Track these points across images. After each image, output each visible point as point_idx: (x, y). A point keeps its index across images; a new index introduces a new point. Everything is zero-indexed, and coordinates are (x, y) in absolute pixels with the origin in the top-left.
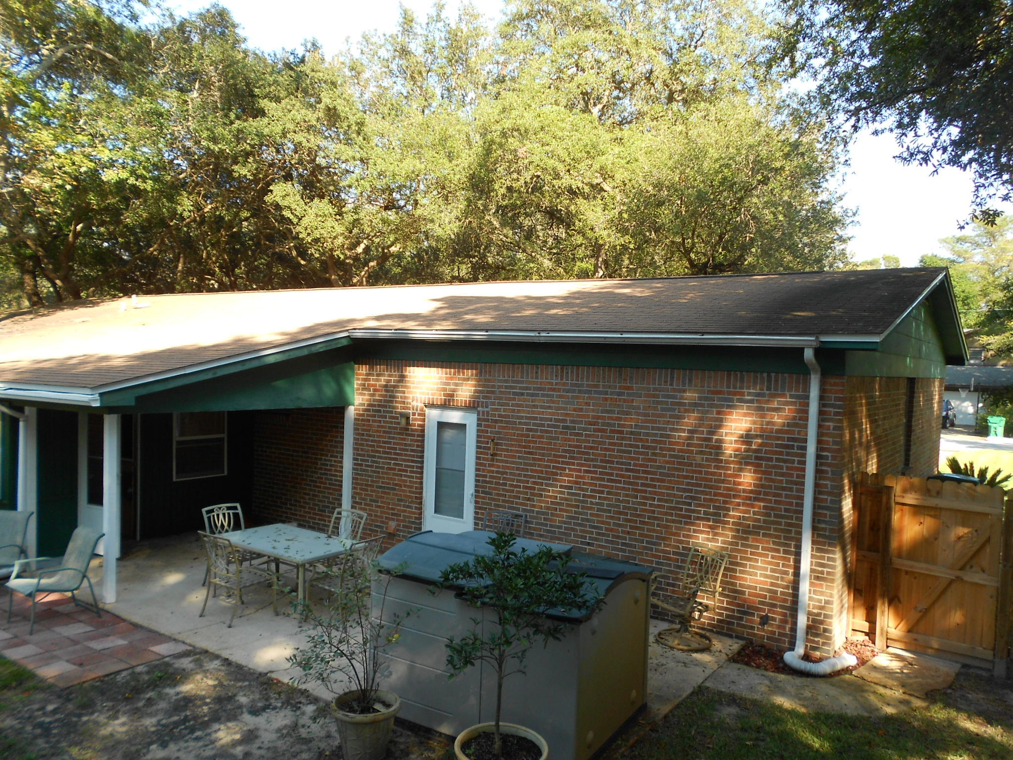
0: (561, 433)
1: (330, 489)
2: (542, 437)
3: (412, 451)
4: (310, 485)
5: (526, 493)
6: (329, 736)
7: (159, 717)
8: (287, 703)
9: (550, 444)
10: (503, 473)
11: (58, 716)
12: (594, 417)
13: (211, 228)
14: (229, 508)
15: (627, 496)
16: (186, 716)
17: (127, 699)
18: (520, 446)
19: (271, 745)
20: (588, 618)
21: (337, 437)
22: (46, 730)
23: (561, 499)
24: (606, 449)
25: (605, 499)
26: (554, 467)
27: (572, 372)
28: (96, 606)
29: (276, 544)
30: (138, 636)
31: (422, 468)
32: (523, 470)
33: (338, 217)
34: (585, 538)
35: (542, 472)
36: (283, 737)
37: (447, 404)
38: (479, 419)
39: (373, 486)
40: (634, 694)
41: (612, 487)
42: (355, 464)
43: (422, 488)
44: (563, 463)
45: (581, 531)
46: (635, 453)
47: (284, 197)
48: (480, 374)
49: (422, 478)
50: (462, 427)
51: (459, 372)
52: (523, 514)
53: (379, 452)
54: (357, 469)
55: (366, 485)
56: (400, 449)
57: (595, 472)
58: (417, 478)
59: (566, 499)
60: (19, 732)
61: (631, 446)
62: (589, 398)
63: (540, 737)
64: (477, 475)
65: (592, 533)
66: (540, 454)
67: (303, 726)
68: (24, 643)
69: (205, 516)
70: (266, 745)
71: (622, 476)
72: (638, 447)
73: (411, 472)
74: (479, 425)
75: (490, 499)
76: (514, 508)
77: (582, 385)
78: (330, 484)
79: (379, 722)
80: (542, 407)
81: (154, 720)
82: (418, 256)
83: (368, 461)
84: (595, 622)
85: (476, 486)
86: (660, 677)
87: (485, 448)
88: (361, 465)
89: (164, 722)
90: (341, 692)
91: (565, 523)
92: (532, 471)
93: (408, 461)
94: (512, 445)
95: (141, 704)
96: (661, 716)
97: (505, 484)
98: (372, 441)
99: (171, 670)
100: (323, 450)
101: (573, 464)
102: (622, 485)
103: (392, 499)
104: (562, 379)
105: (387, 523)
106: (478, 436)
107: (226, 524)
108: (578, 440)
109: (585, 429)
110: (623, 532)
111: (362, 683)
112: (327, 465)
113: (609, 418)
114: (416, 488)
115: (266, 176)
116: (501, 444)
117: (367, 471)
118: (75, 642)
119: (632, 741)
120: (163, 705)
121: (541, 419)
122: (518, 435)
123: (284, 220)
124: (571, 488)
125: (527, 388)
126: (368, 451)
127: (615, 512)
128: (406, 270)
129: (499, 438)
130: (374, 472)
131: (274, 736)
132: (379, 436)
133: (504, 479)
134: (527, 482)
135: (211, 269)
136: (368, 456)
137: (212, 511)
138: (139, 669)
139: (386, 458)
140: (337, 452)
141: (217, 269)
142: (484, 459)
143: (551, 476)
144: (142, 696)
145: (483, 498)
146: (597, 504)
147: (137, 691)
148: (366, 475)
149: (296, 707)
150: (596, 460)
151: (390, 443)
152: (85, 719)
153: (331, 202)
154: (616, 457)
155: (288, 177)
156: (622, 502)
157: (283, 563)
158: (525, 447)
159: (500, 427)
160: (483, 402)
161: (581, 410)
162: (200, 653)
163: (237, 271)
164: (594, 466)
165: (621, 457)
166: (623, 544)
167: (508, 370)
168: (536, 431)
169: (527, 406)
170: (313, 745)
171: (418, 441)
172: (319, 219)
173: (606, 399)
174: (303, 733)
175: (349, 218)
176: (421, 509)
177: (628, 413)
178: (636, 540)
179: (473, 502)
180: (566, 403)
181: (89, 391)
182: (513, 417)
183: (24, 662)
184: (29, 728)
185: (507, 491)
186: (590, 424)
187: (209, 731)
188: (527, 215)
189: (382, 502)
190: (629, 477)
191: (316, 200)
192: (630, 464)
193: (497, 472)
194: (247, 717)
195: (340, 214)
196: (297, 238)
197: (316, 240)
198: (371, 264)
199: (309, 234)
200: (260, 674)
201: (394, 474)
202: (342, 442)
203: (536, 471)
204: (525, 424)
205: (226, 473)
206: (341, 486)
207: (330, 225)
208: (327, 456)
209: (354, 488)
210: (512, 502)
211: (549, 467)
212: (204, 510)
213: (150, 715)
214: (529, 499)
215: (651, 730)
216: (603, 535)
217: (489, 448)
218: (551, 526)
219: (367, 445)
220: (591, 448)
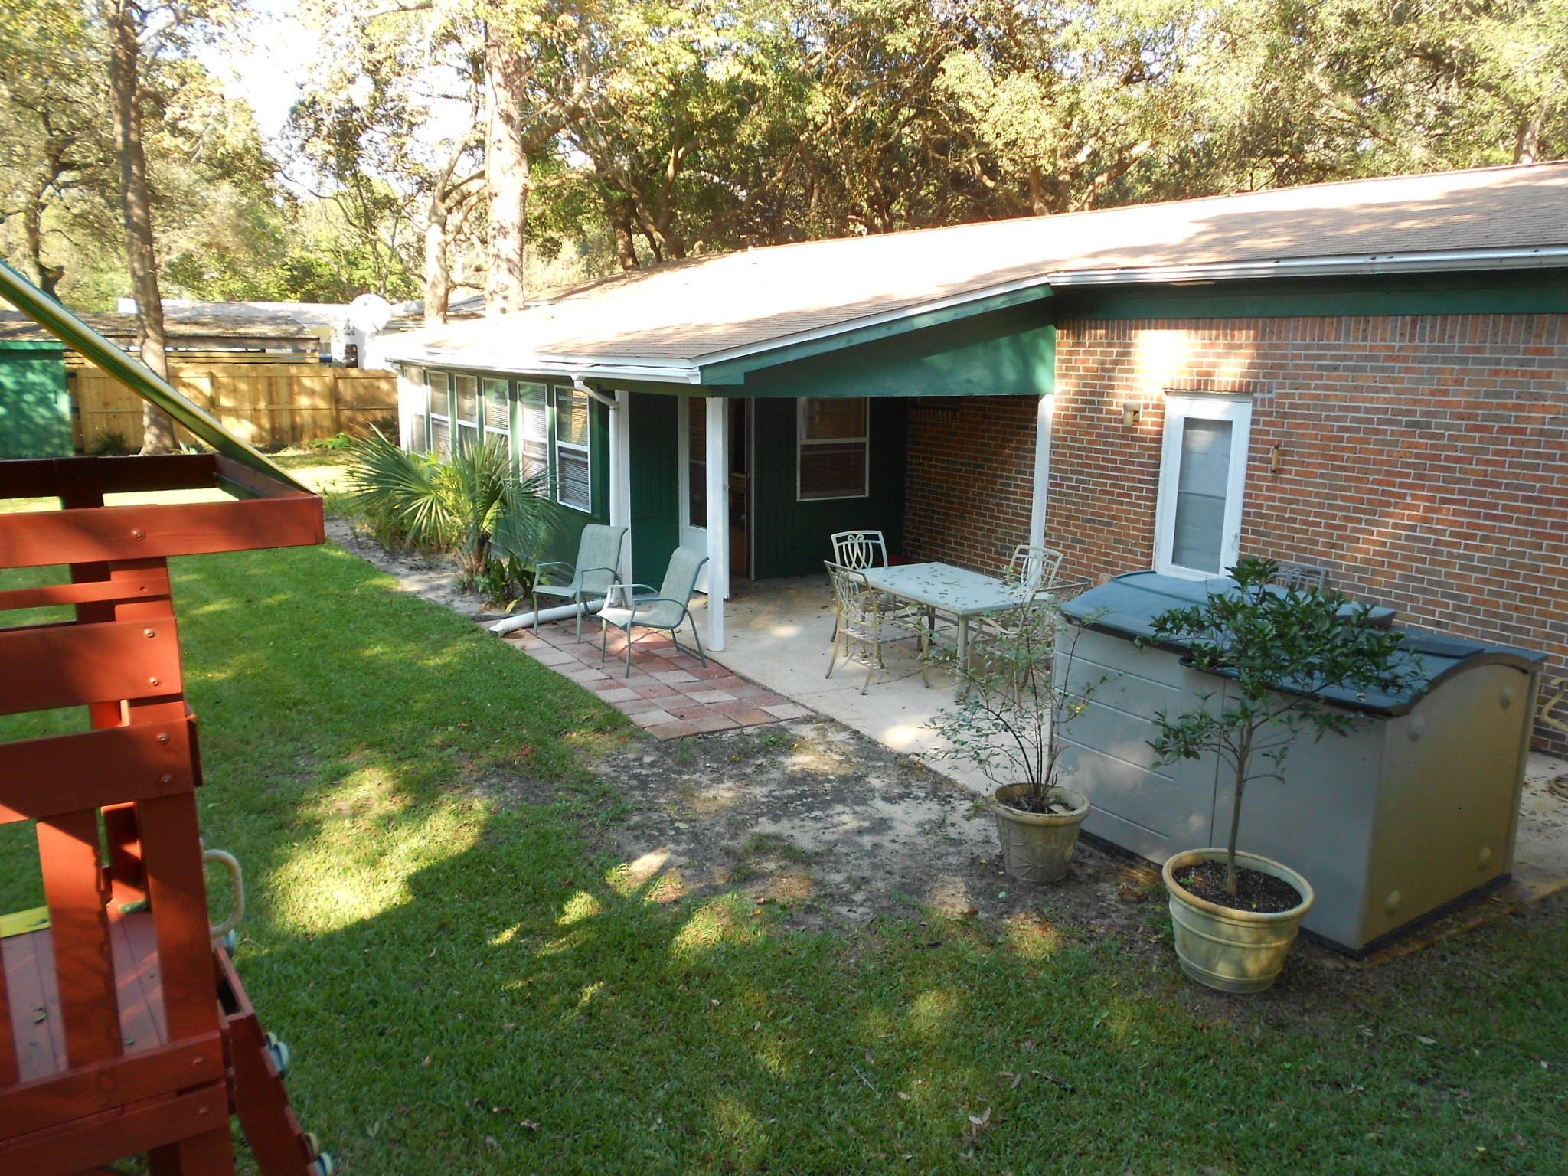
0: (1403, 434)
1: (1013, 521)
2: (1367, 441)
3: (1142, 464)
4: (984, 515)
5: (1331, 536)
6: (987, 842)
7: (772, 787)
8: (933, 794)
9: (1380, 452)
10: (1291, 502)
11: (655, 770)
12: (1468, 405)
13: (856, 140)
14: (867, 537)
15: (1521, 544)
16: (804, 791)
17: (733, 762)
18: (1324, 457)
19: (908, 840)
20: (1405, 710)
21: (1026, 443)
22: (643, 783)
23: (1393, 546)
24: (1488, 462)
25: (1477, 548)
26: (1384, 493)
27: (1433, 327)
28: (700, 653)
29: (928, 588)
30: (749, 692)
31: (1155, 491)
32: (1327, 496)
33: (1046, 102)
34: (1433, 613)
35: (1361, 501)
36: (924, 832)
37: (1200, 389)
38: (1254, 413)
39: (1077, 519)
40: (1486, 853)
41: (1493, 529)
42: (1051, 485)
43: (1153, 523)
44: (1402, 485)
45: (1426, 601)
46: (1546, 468)
47: (961, 78)
48: (1261, 335)
49: (1154, 507)
50: (1225, 426)
51: (1225, 336)
52: (1323, 569)
53: (1088, 466)
54: (1054, 492)
55: (1068, 517)
56: (1122, 462)
57: (1462, 502)
58: (1146, 507)
59: (1402, 547)
60: (615, 780)
61: (1539, 455)
62: (1463, 372)
63: (1301, 879)
64: (1245, 505)
65: (1447, 606)
66: (1360, 470)
67: (953, 825)
68: (621, 685)
69: (836, 546)
70: (902, 839)
71: (1515, 509)
72: (1552, 457)
73: (1138, 498)
74: (1254, 422)
75: (1265, 543)
76: (1306, 560)
77: (1451, 349)
78: (1013, 514)
79: (1056, 826)
80: (1370, 389)
81: (765, 790)
82: (1181, 161)
83: (1071, 480)
84: (1417, 720)
85: (1244, 522)
86: (1546, 843)
87: (1262, 460)
88: (1061, 486)
89: (776, 793)
90: (1006, 783)
91: (1397, 586)
92: (1343, 498)
93: (1133, 480)
94: (1311, 455)
95: (749, 770)
96: (1535, 897)
97: (1294, 521)
98: (1079, 449)
99: (787, 737)
100: (1005, 463)
101: (1421, 487)
102: (1513, 526)
103: (1106, 540)
104: (1412, 339)
105: (1097, 576)
106: (1252, 441)
107: (863, 559)
108: (1434, 447)
109: (1448, 427)
110: (1506, 607)
111: (1035, 774)
112: (1010, 485)
113: (1500, 406)
114: (1145, 523)
115: (936, 45)
116: (1291, 454)
117: (1070, 495)
118: (675, 691)
119: (1473, 922)
120: (776, 774)
121: (1367, 410)
122: (1323, 438)
123: (961, 116)
124: (1413, 528)
125: (1345, 358)
126: (1072, 464)
127: (1495, 572)
128: (1158, 186)
129: (1288, 444)
130: (1081, 497)
131: (914, 830)
132: (1089, 442)
133: (1292, 511)
134: (1334, 517)
135: (856, 205)
136: (1072, 471)
137: (845, 539)
138: (749, 730)
139: (1099, 476)
140: (1026, 466)
141: (864, 204)
142: (1260, 478)
143: (1376, 508)
144: (751, 761)
145: (1255, 542)
146: (1460, 556)
147: (746, 754)
148: (1068, 502)
149: (945, 801)
150: (1466, 481)
151: (1106, 452)
152: (686, 777)
153: (1037, 77)
154: (1506, 476)
155: (970, 43)
156: (1510, 554)
157: (939, 617)
158: (1333, 458)
159: (1290, 426)
160: (1263, 384)
161: (1445, 393)
162: (825, 721)
163: (895, 207)
164: (1462, 492)
165: (1517, 476)
166: (1505, 628)
167: (1313, 328)
168: (1357, 430)
169: (1343, 389)
170: (966, 849)
171: (1151, 449)
172: (1017, 107)
173: (1496, 373)
174: (952, 832)
175: (1063, 102)
176: (1150, 555)
177: (1537, 397)
178: (1530, 621)
179: (1237, 547)
180: (1418, 381)
181: (686, 364)
182: (1316, 407)
183: (620, 706)
184: (624, 778)
185: (1297, 531)
186: (1461, 417)
187: (830, 812)
188: (1388, 67)
189: (1090, 544)
190: (1529, 511)
191: (1013, 74)
192: (1532, 489)
193: (1281, 500)
194: (879, 803)
195: (1049, 96)
196: (981, 144)
197: (1011, 144)
198: (1099, 179)
199: (998, 135)
200: (899, 755)
201: (1111, 501)
202: (1034, 451)
203: (1351, 499)
204: (1338, 419)
205: (867, 495)
206: (1030, 518)
207: (1033, 117)
208: (1010, 471)
209: (1048, 521)
210: (1304, 550)
211: (1375, 492)
212: (834, 537)
213: (761, 783)
214: (1333, 546)
215: (1512, 914)
216: (1468, 610)
217: (1269, 460)
218: (1371, 591)
219: (1071, 456)
220: (1459, 460)
